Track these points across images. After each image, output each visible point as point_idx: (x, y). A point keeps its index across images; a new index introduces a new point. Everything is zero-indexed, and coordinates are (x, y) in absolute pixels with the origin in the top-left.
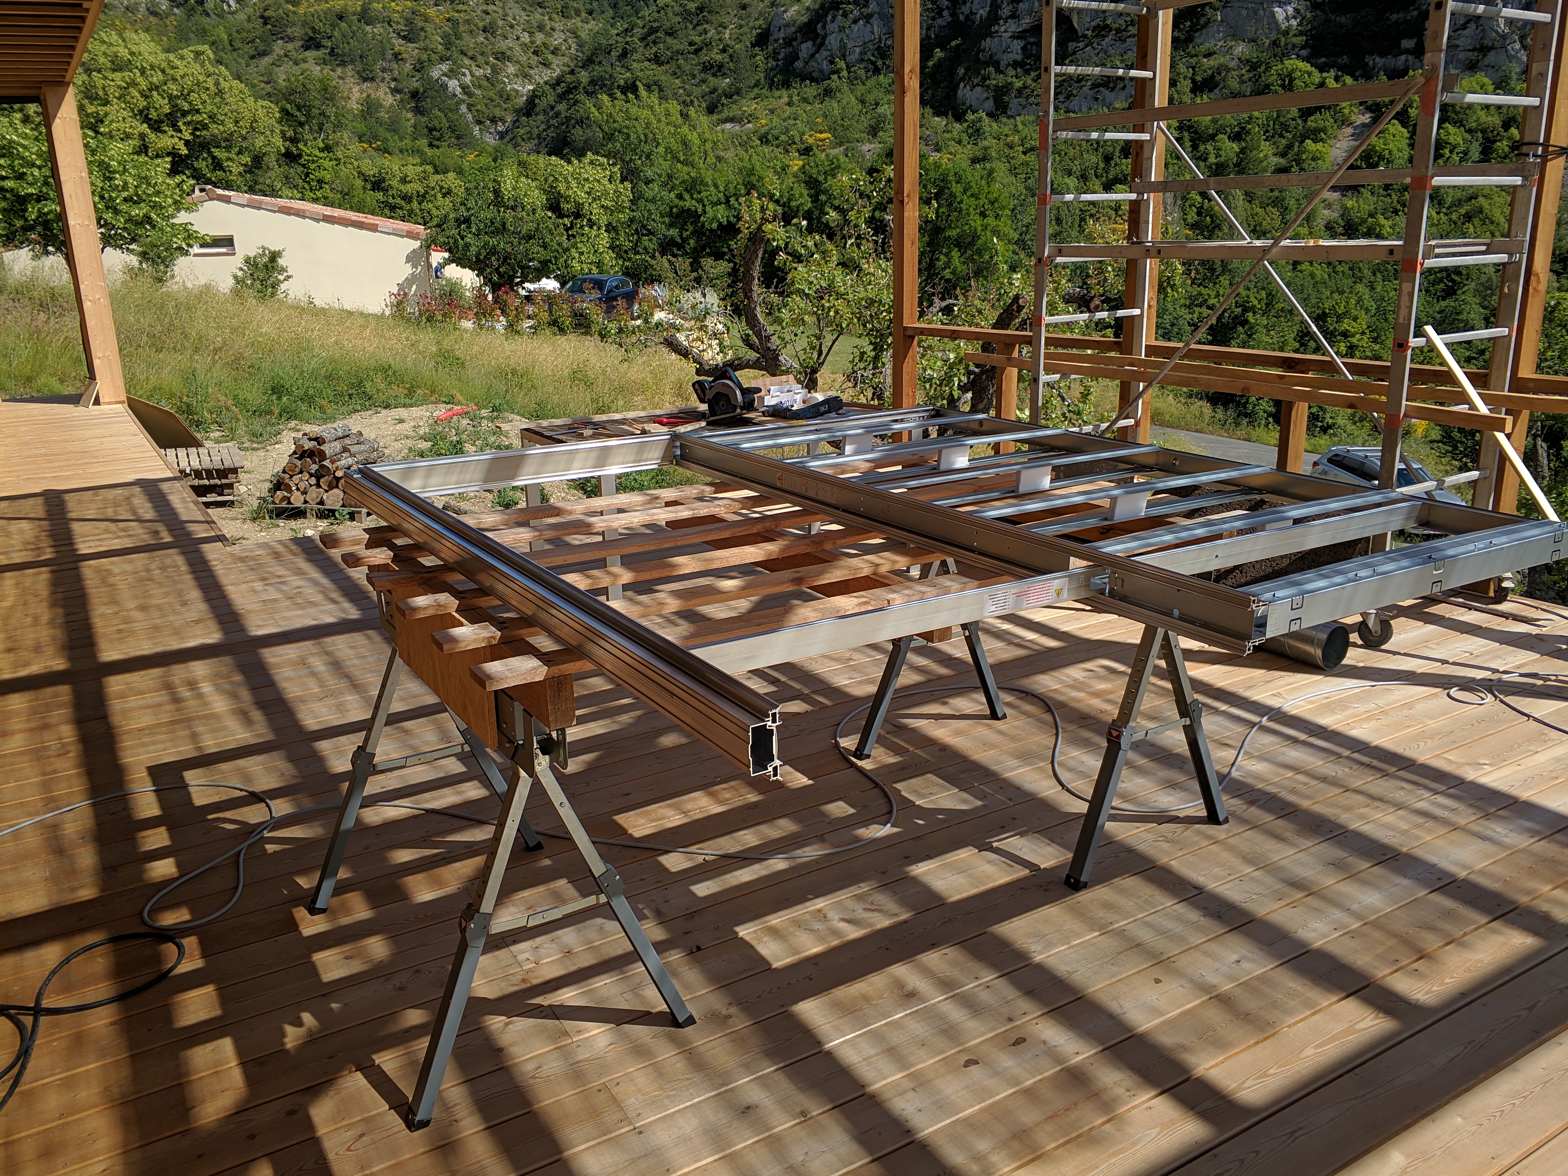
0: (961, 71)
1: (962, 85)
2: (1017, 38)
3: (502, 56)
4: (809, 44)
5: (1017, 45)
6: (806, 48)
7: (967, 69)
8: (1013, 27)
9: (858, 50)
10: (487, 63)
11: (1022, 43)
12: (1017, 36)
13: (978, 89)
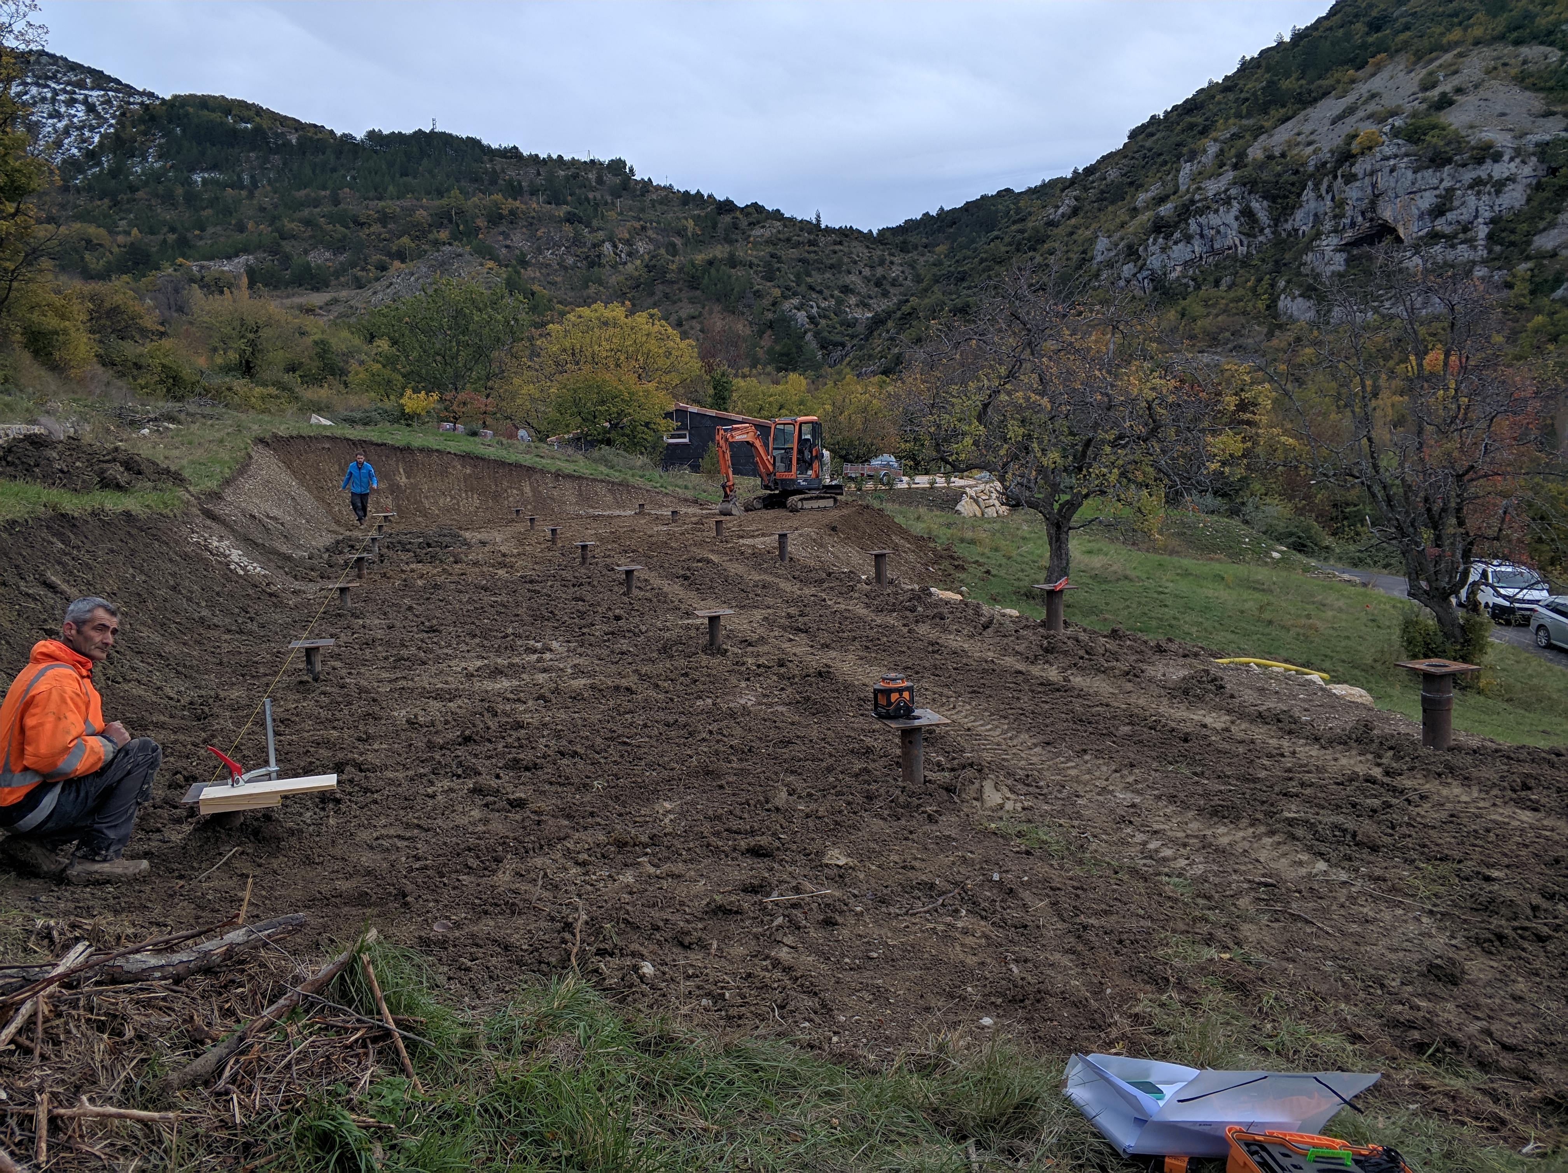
0: (1282, 284)
1: (1283, 297)
2: (1340, 251)
3: (846, 290)
4: (1131, 265)
5: (1340, 258)
6: (1128, 269)
7: (1288, 282)
8: (1334, 240)
9: (1179, 269)
10: (832, 296)
11: (1344, 255)
12: (1339, 249)
13: (1300, 300)
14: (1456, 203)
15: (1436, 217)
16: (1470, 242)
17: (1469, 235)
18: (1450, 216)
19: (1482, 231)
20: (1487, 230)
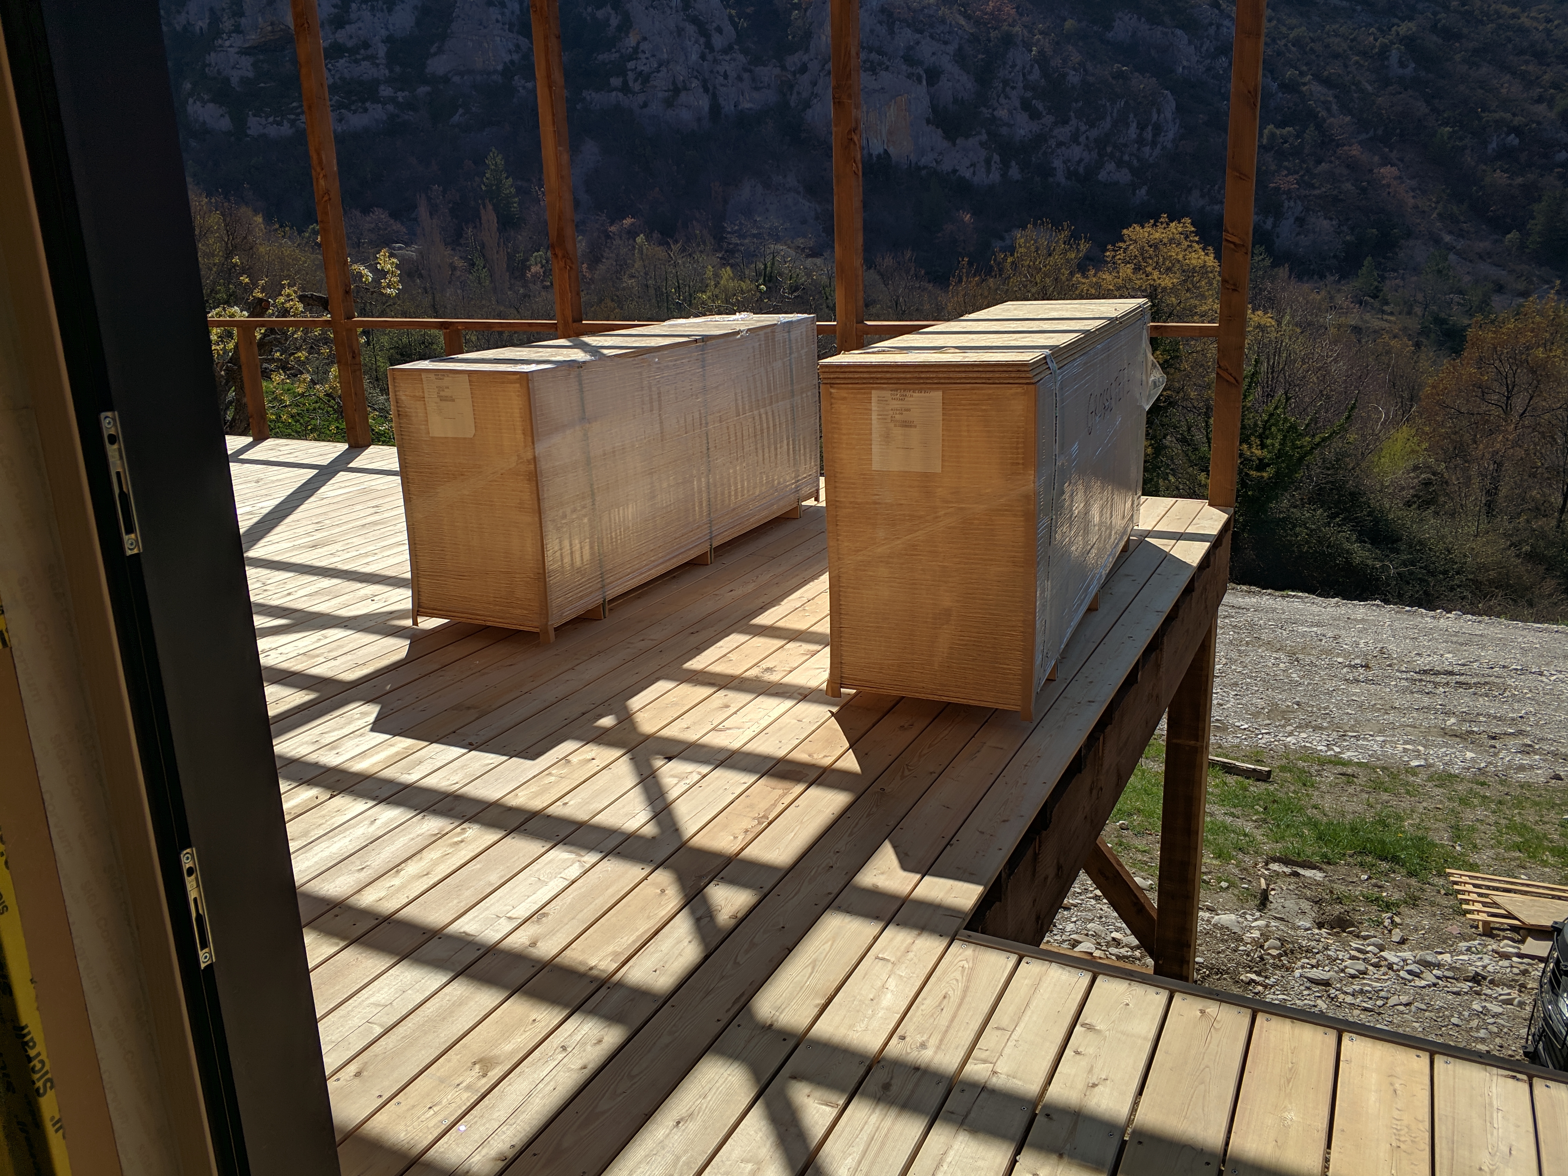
11: (251, 59)
12: (245, 52)
13: (211, 105)
14: (353, 16)
15: (337, 29)
16: (372, 58)
17: (369, 52)
18: (350, 29)
19: (382, 50)
20: (385, 49)
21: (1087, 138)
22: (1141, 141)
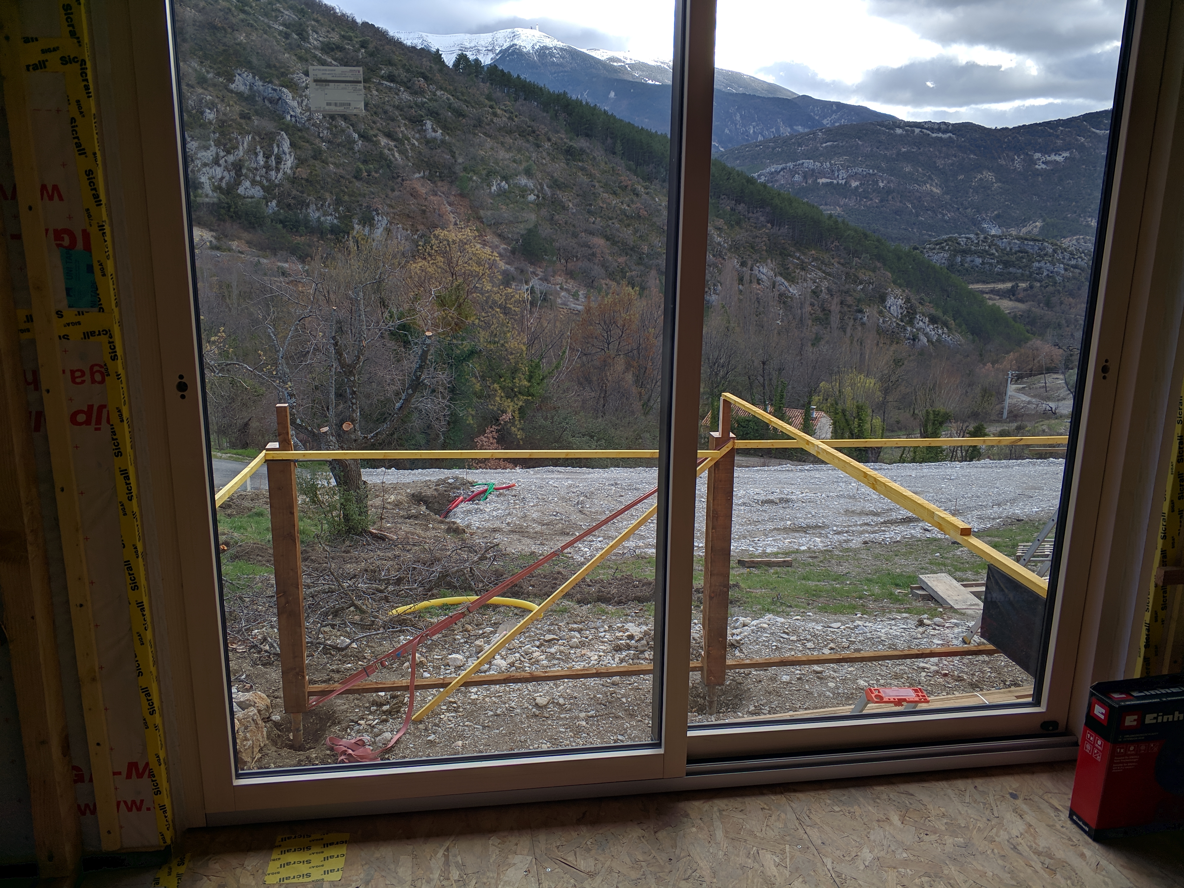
21: (226, 161)
22: (267, 167)
